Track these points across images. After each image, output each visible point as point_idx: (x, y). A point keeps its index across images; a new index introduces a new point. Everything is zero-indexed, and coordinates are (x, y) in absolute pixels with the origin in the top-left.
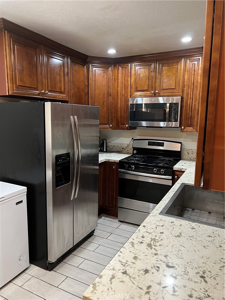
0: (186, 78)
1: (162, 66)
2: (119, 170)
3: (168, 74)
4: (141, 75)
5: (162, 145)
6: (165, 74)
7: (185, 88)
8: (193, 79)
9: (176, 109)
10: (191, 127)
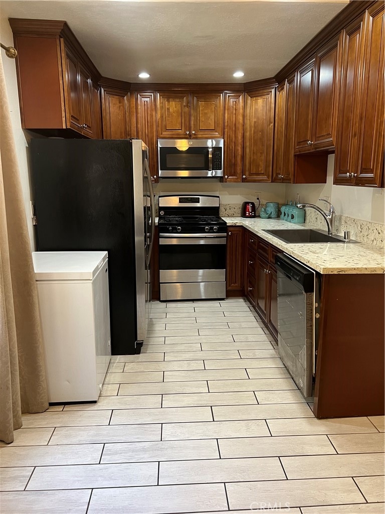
0: (226, 118)
1: (198, 101)
2: (161, 235)
3: (205, 111)
4: (170, 110)
5: (197, 201)
6: (202, 110)
7: (226, 130)
8: (234, 119)
9: (219, 154)
10: (235, 176)
